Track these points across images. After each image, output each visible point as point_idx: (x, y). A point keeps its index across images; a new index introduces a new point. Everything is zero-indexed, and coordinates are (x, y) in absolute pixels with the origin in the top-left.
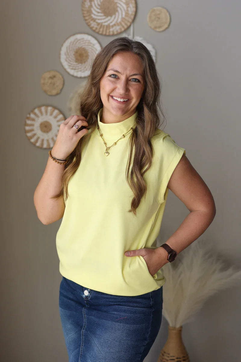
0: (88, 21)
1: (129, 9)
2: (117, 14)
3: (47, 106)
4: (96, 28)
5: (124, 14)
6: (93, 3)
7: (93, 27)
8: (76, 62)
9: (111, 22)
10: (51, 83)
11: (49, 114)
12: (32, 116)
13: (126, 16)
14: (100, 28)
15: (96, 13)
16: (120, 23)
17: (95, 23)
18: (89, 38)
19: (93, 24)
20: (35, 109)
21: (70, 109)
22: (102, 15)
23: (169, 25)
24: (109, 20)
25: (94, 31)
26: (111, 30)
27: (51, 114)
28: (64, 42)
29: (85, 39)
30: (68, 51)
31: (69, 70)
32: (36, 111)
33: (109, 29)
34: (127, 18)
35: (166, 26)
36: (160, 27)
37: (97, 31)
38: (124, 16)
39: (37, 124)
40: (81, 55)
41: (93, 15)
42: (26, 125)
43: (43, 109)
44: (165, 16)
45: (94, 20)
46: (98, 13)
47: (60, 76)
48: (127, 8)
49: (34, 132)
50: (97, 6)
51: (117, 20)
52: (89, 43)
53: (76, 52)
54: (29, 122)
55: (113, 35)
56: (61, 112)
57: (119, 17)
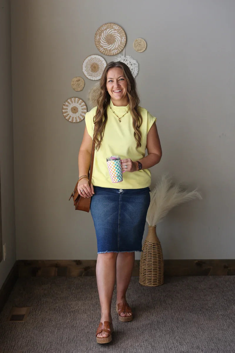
0: (98, 48)
1: (122, 40)
3: (75, 97)
4: (103, 52)
5: (119, 43)
6: (101, 37)
7: (101, 51)
8: (92, 71)
9: (112, 48)
10: (77, 84)
11: (76, 102)
12: (67, 103)
13: (120, 44)
14: (106, 51)
15: (103, 43)
16: (117, 48)
17: (102, 48)
18: (99, 57)
19: (101, 49)
20: (68, 99)
21: (89, 99)
22: (107, 43)
23: (146, 49)
24: (111, 46)
25: (102, 53)
26: (112, 52)
27: (78, 103)
28: (85, 60)
29: (97, 58)
30: (87, 65)
31: (88, 76)
32: (69, 100)
33: (111, 52)
34: (121, 45)
35: (144, 49)
36: (140, 50)
38: (119, 44)
39: (69, 108)
40: (95, 67)
41: (101, 44)
42: (63, 109)
43: (73, 99)
44: (143, 43)
45: (102, 47)
46: (104, 42)
47: (83, 80)
48: (121, 39)
49: (67, 113)
50: (104, 39)
51: (116, 46)
52: (99, 60)
53: (92, 66)
54: (64, 107)
55: (113, 55)
56: (83, 101)
57: (116, 44)
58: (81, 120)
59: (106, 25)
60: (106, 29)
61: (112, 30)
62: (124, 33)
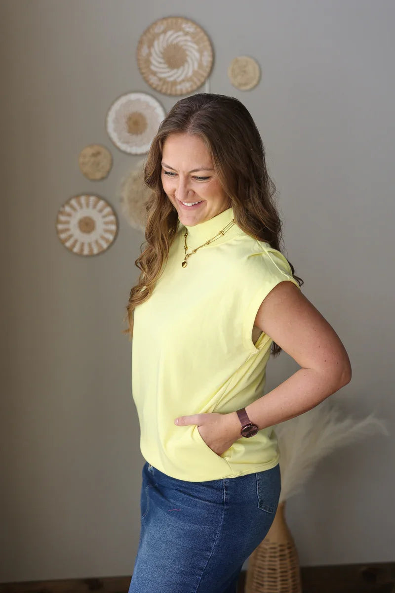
0: (145, 75)
1: (203, 59)
2: (186, 65)
3: (89, 195)
4: (158, 85)
5: (196, 65)
6: (152, 51)
7: (153, 84)
8: (129, 132)
9: (178, 77)
10: (94, 163)
11: (91, 206)
12: (68, 209)
13: (199, 68)
14: (164, 84)
15: (157, 64)
16: (191, 77)
17: (155, 78)
18: (148, 98)
19: (153, 80)
20: (71, 199)
21: (121, 200)
22: (166, 66)
23: (259, 82)
24: (175, 74)
25: (155, 89)
26: (179, 87)
27: (95, 206)
28: (112, 104)
29: (142, 101)
30: (118, 117)
31: (119, 144)
33: (176, 87)
34: (200, 71)
35: (255, 82)
36: (246, 84)
37: (159, 89)
38: (196, 68)
39: (74, 221)
40: (136, 123)
41: (153, 68)
42: (59, 222)
43: (83, 199)
44: (252, 70)
45: (154, 74)
46: (160, 63)
47: (107, 153)
48: (201, 57)
49: (69, 233)
50: (159, 54)
51: (187, 74)
52: (148, 106)
53: (130, 119)
54: (62, 218)
55: (181, 95)
56: (108, 204)
57: (189, 69)
58: (101, 250)
59: (165, 22)
60: (165, 32)
61: (180, 33)
62: (207, 43)
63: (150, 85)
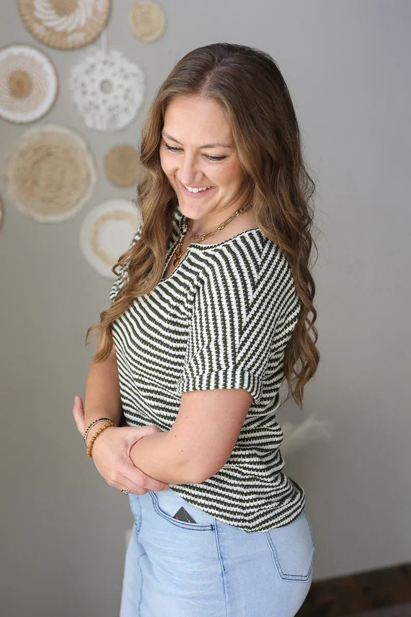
0: (28, 24)
1: (98, 3)
2: (78, 11)
4: (44, 37)
5: (90, 12)
7: (38, 34)
8: (12, 95)
9: (69, 26)
13: (92, 15)
14: (51, 34)
15: (43, 10)
16: (84, 27)
17: (41, 27)
18: (33, 53)
19: (38, 29)
22: (53, 12)
23: (164, 32)
24: (64, 22)
25: (41, 41)
26: (69, 39)
29: (26, 56)
33: (66, 38)
34: (94, 19)
35: (159, 32)
36: (150, 34)
37: (46, 40)
38: (89, 16)
40: (20, 84)
41: (36, 14)
44: (156, 14)
45: (40, 22)
46: (46, 8)
51: (79, 22)
52: (33, 61)
53: (11, 79)
55: (73, 49)
57: (82, 16)
63: (36, 37)
